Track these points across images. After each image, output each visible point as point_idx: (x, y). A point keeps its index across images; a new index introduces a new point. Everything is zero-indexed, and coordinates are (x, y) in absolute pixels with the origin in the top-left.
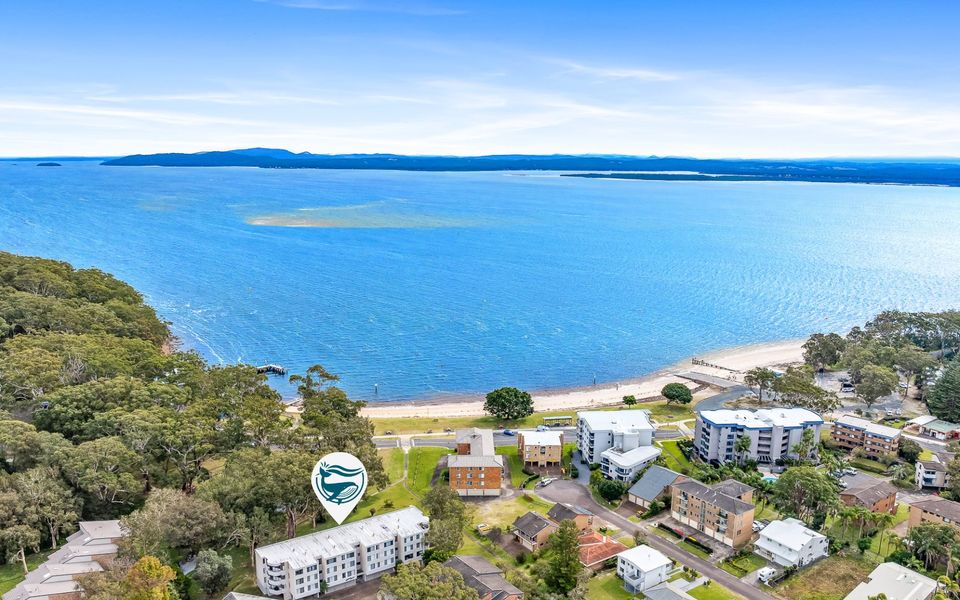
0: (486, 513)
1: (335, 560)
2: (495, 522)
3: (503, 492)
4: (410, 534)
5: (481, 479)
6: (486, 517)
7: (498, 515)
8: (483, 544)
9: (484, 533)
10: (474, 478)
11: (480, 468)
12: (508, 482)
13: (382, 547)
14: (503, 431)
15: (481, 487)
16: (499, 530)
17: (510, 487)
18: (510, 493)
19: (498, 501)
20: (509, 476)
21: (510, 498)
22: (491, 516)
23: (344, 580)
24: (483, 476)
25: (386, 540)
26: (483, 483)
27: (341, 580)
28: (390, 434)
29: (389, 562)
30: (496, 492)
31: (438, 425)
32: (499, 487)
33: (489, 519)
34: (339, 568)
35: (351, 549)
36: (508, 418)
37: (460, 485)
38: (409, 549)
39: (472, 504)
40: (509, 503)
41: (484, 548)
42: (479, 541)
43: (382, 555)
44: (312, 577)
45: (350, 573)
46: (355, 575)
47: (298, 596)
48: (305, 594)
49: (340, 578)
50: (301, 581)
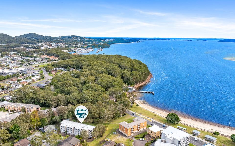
1: (68, 128)
10: (123, 129)
11: (124, 127)
12: (136, 135)
17: (133, 136)
18: (130, 137)
19: (124, 137)
24: (125, 129)
26: (125, 131)
28: (140, 114)
34: (69, 130)
37: (121, 129)
43: (78, 132)
44: (64, 129)
45: (71, 132)
46: (72, 133)
47: (61, 131)
48: (63, 131)
49: (69, 132)
50: (62, 128)
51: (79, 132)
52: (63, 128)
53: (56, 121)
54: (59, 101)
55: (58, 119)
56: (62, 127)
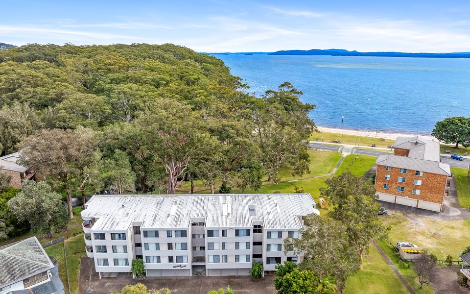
0: (417, 229)
1: (156, 234)
2: (427, 244)
3: (444, 209)
4: (278, 227)
5: (416, 187)
6: (415, 233)
7: (434, 236)
8: (402, 272)
9: (407, 257)
10: (408, 184)
11: (417, 173)
12: (454, 200)
13: (231, 234)
14: (450, 155)
15: (414, 196)
16: (434, 258)
17: (456, 205)
18: (456, 212)
19: (438, 219)
20: (455, 194)
21: (454, 218)
22: (423, 234)
23: (171, 266)
24: (419, 183)
25: (240, 226)
26: (418, 192)
27: (165, 264)
28: (337, 142)
29: (243, 259)
30: (436, 207)
31: (383, 143)
32: (440, 202)
33: (420, 238)
34: (164, 248)
35: (185, 225)
36: (456, 147)
37: (386, 188)
38: (274, 249)
39: (399, 214)
40: (453, 224)
41: (403, 280)
42: (396, 266)
43: (231, 247)
44: (120, 250)
45: (180, 259)
46: (188, 264)
47: (100, 268)
48: (111, 268)
49: (165, 260)
50: (103, 249)
51: (243, 246)
52: (114, 249)
53: (39, 213)
54: (13, 128)
55: (51, 200)
56: (108, 242)
